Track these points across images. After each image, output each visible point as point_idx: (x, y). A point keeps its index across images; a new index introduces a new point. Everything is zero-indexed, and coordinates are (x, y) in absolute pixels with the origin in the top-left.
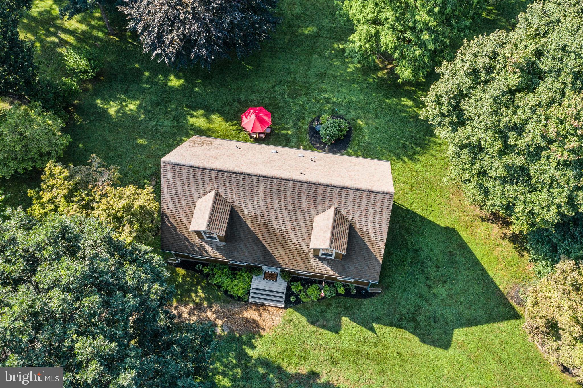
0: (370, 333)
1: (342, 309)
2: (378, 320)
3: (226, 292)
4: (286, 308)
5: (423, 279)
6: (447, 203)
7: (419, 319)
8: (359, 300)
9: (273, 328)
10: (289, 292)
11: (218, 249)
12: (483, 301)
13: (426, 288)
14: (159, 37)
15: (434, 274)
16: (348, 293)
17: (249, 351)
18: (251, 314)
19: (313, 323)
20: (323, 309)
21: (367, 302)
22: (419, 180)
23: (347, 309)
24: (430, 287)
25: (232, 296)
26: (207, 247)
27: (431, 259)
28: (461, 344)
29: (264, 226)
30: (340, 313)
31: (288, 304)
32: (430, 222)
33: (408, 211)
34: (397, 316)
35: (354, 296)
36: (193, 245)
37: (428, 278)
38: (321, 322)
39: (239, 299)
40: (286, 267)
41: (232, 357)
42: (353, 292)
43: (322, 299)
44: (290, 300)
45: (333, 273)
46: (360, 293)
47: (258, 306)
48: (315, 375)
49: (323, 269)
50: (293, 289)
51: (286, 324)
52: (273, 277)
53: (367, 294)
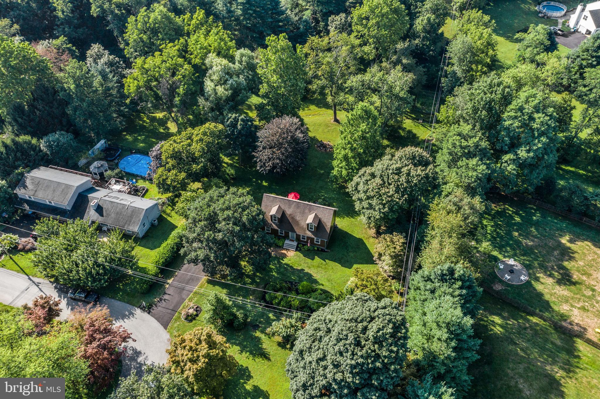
0: (324, 262)
2: (327, 259)
3: (276, 244)
4: (296, 251)
5: (346, 251)
6: (361, 232)
7: (342, 261)
9: (290, 256)
10: (297, 247)
11: (276, 225)
14: (264, 164)
15: (350, 250)
16: (318, 250)
17: (281, 261)
18: (284, 252)
19: (305, 256)
20: (309, 253)
21: (325, 253)
22: (352, 224)
23: (317, 254)
24: (348, 253)
25: (278, 246)
26: (273, 224)
27: (350, 246)
28: (354, 268)
29: (293, 218)
30: (314, 255)
32: (353, 236)
33: (345, 232)
34: (334, 259)
35: (320, 251)
36: (269, 223)
37: (348, 251)
38: (308, 256)
39: (280, 247)
40: (298, 233)
41: (276, 262)
42: (320, 249)
43: (309, 250)
44: (298, 249)
45: (313, 236)
46: (323, 251)
47: (287, 249)
48: (303, 270)
49: (309, 234)
50: (299, 246)
51: (295, 256)
52: (293, 241)
53: (325, 251)
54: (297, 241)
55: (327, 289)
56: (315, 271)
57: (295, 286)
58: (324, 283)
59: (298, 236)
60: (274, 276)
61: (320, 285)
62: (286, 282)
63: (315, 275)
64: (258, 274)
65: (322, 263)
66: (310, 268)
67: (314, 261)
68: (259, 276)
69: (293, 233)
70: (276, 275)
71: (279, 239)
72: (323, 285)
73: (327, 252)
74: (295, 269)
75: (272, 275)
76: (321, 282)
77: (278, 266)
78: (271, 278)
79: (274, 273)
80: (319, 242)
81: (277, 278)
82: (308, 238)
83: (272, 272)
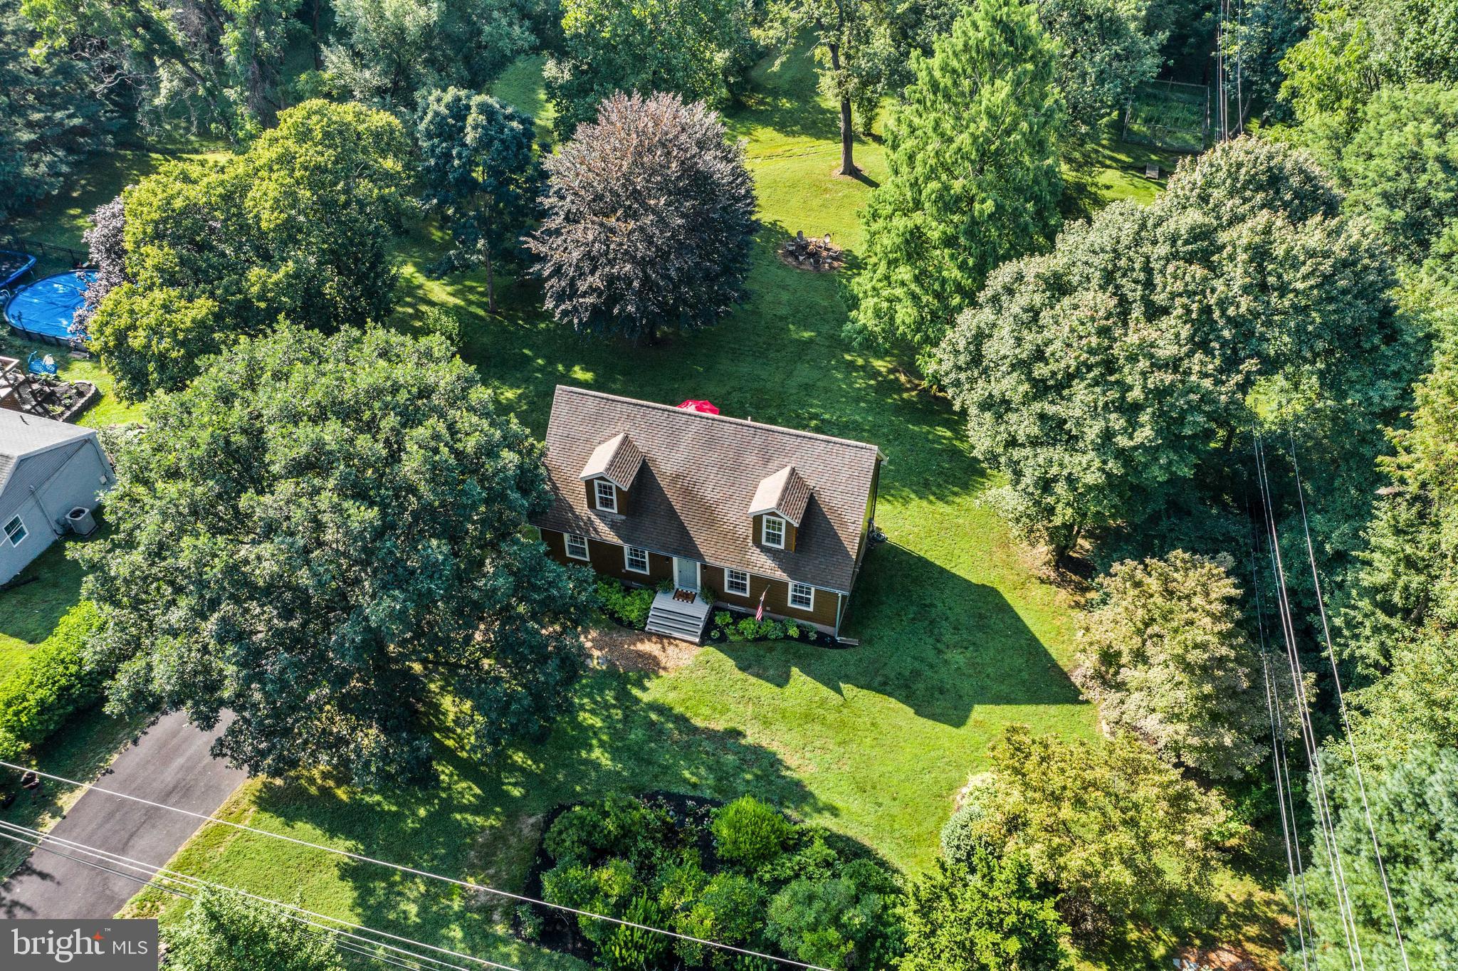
0: (833, 693)
1: (791, 656)
2: (848, 679)
3: (612, 615)
4: (702, 644)
5: (931, 641)
6: (987, 557)
7: (915, 687)
8: (821, 649)
9: (678, 668)
10: (710, 624)
11: (613, 526)
12: (1025, 675)
13: (934, 652)
15: (948, 637)
16: (803, 637)
17: (636, 692)
18: (648, 647)
19: (743, 669)
20: (762, 652)
21: (834, 653)
22: (945, 525)
23: (800, 657)
24: (940, 652)
25: (619, 621)
26: (597, 522)
27: (947, 619)
28: (979, 724)
29: (687, 492)
30: (788, 661)
31: (705, 639)
32: (954, 575)
33: (920, 559)
34: (879, 679)
35: (813, 643)
36: (577, 517)
37: (938, 641)
38: (755, 669)
39: (631, 625)
40: (710, 561)
41: (610, 696)
42: (813, 636)
43: (761, 639)
44: (711, 635)
45: (780, 575)
46: (824, 641)
47: (661, 637)
48: (736, 734)
49: (765, 566)
50: (718, 620)
51: (699, 665)
52: (688, 597)
53: (834, 645)
54: (705, 598)
55: (854, 832)
56: (794, 738)
57: (699, 820)
58: (839, 804)
59: (712, 577)
60: (596, 765)
61: (819, 811)
62: (652, 797)
63: (791, 759)
64: (519, 757)
65: (824, 701)
66: (767, 723)
67: (789, 690)
68: (522, 770)
69: (687, 564)
70: (605, 760)
71: (627, 591)
72: (834, 811)
73: (843, 646)
74: (696, 730)
75: (587, 762)
76: (823, 797)
77: (618, 714)
78: (581, 778)
79: (597, 753)
80: (807, 603)
81: (611, 778)
82: (759, 582)
83: (590, 748)
